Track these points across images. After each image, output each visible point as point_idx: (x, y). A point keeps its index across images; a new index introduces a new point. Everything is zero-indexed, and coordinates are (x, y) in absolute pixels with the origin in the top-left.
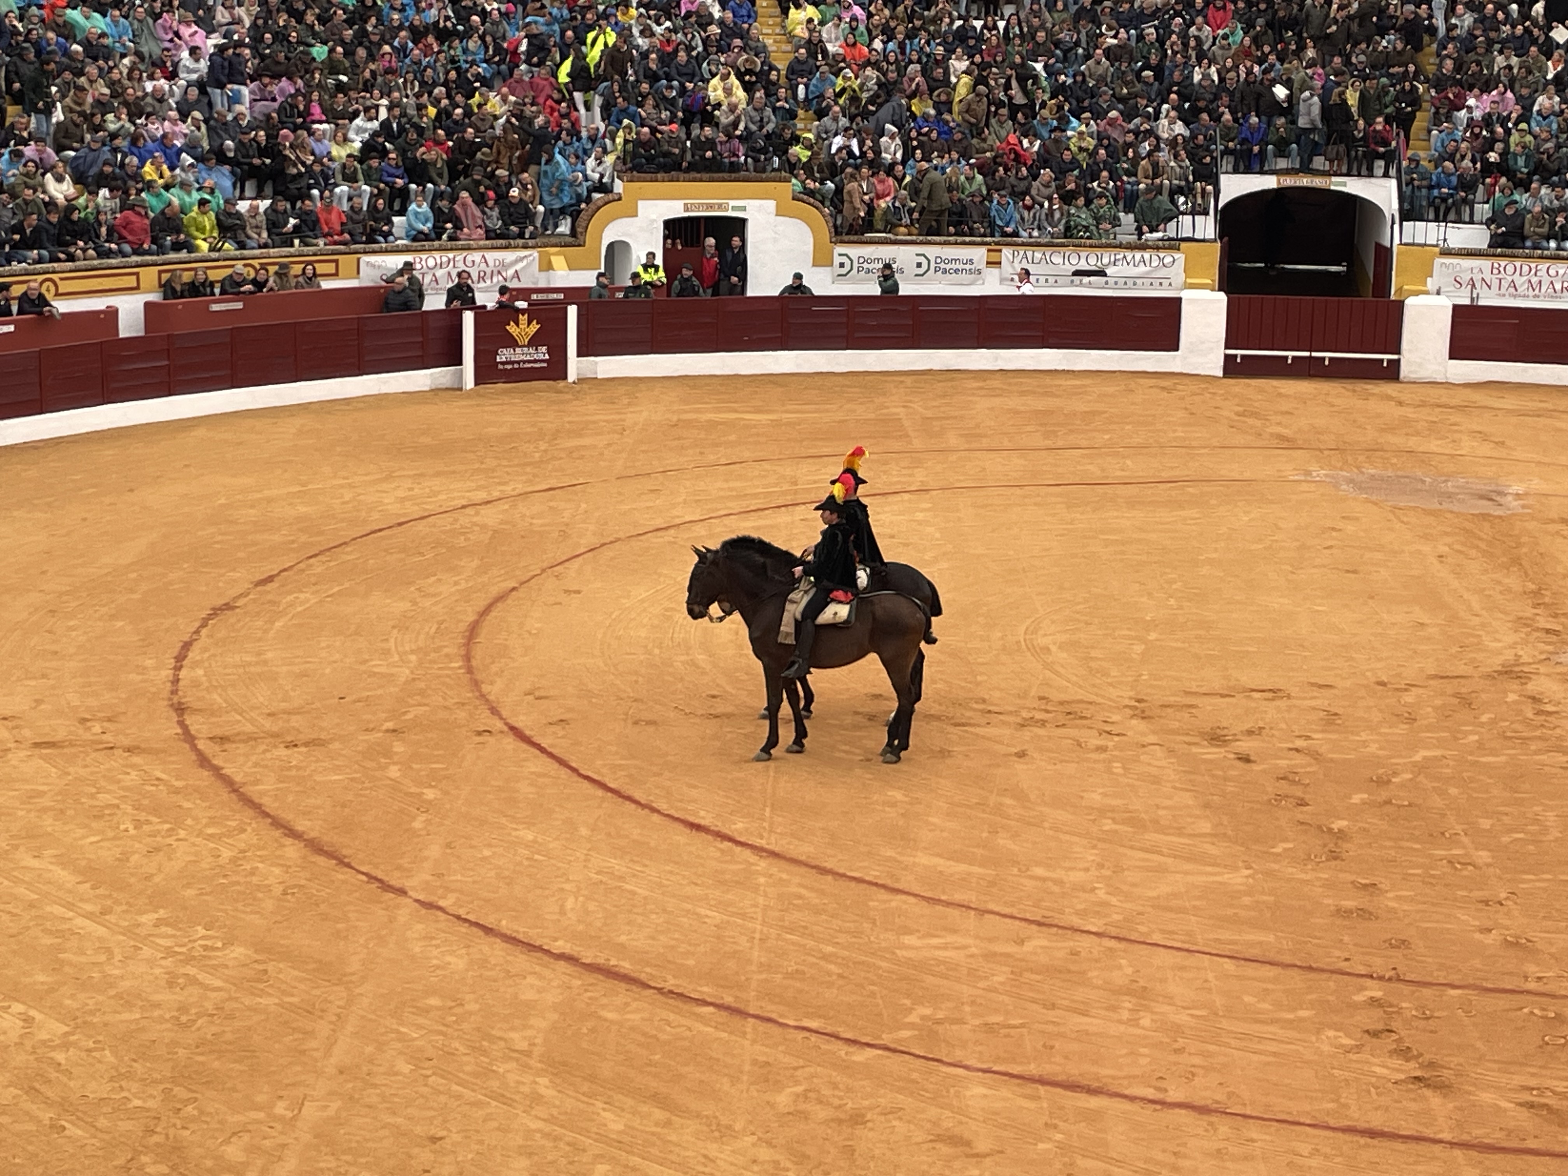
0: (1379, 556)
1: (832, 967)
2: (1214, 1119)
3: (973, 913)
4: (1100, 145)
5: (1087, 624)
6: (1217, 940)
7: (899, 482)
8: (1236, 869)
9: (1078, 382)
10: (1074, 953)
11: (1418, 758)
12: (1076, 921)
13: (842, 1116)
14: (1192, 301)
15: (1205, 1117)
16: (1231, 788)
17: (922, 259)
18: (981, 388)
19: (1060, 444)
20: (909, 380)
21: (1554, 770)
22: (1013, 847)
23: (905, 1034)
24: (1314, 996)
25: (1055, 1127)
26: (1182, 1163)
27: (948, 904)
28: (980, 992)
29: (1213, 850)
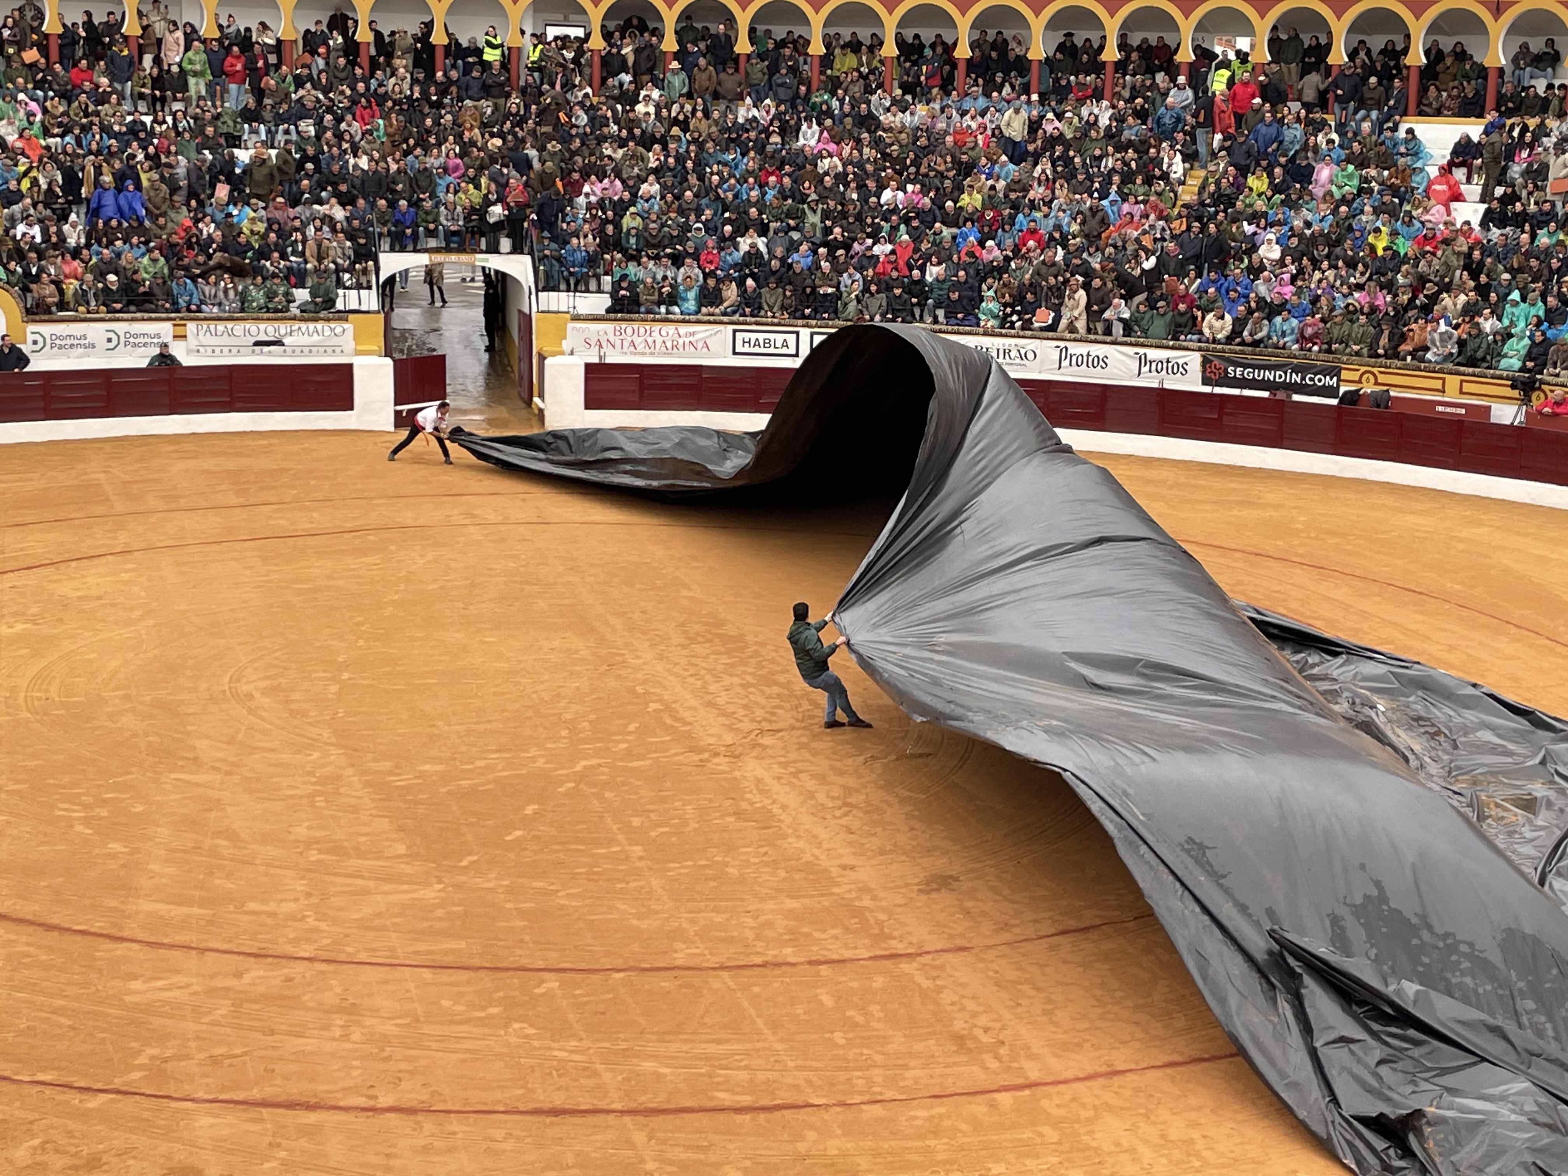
0: (537, 589)
1: (63, 1020)
2: (420, 1117)
3: (194, 952)
4: (269, 228)
5: (287, 669)
6: (416, 953)
7: (103, 545)
8: (430, 884)
9: (265, 442)
10: (290, 980)
11: (578, 768)
12: (289, 949)
13: (77, 1162)
14: (361, 366)
15: (412, 1117)
16: (421, 810)
17: (112, 335)
18: (176, 451)
19: (252, 500)
20: (108, 448)
21: (690, 769)
22: (229, 885)
23: (136, 1075)
24: (501, 994)
25: (279, 1145)
26: (393, 1162)
27: (171, 946)
28: (204, 1027)
29: (407, 869)
